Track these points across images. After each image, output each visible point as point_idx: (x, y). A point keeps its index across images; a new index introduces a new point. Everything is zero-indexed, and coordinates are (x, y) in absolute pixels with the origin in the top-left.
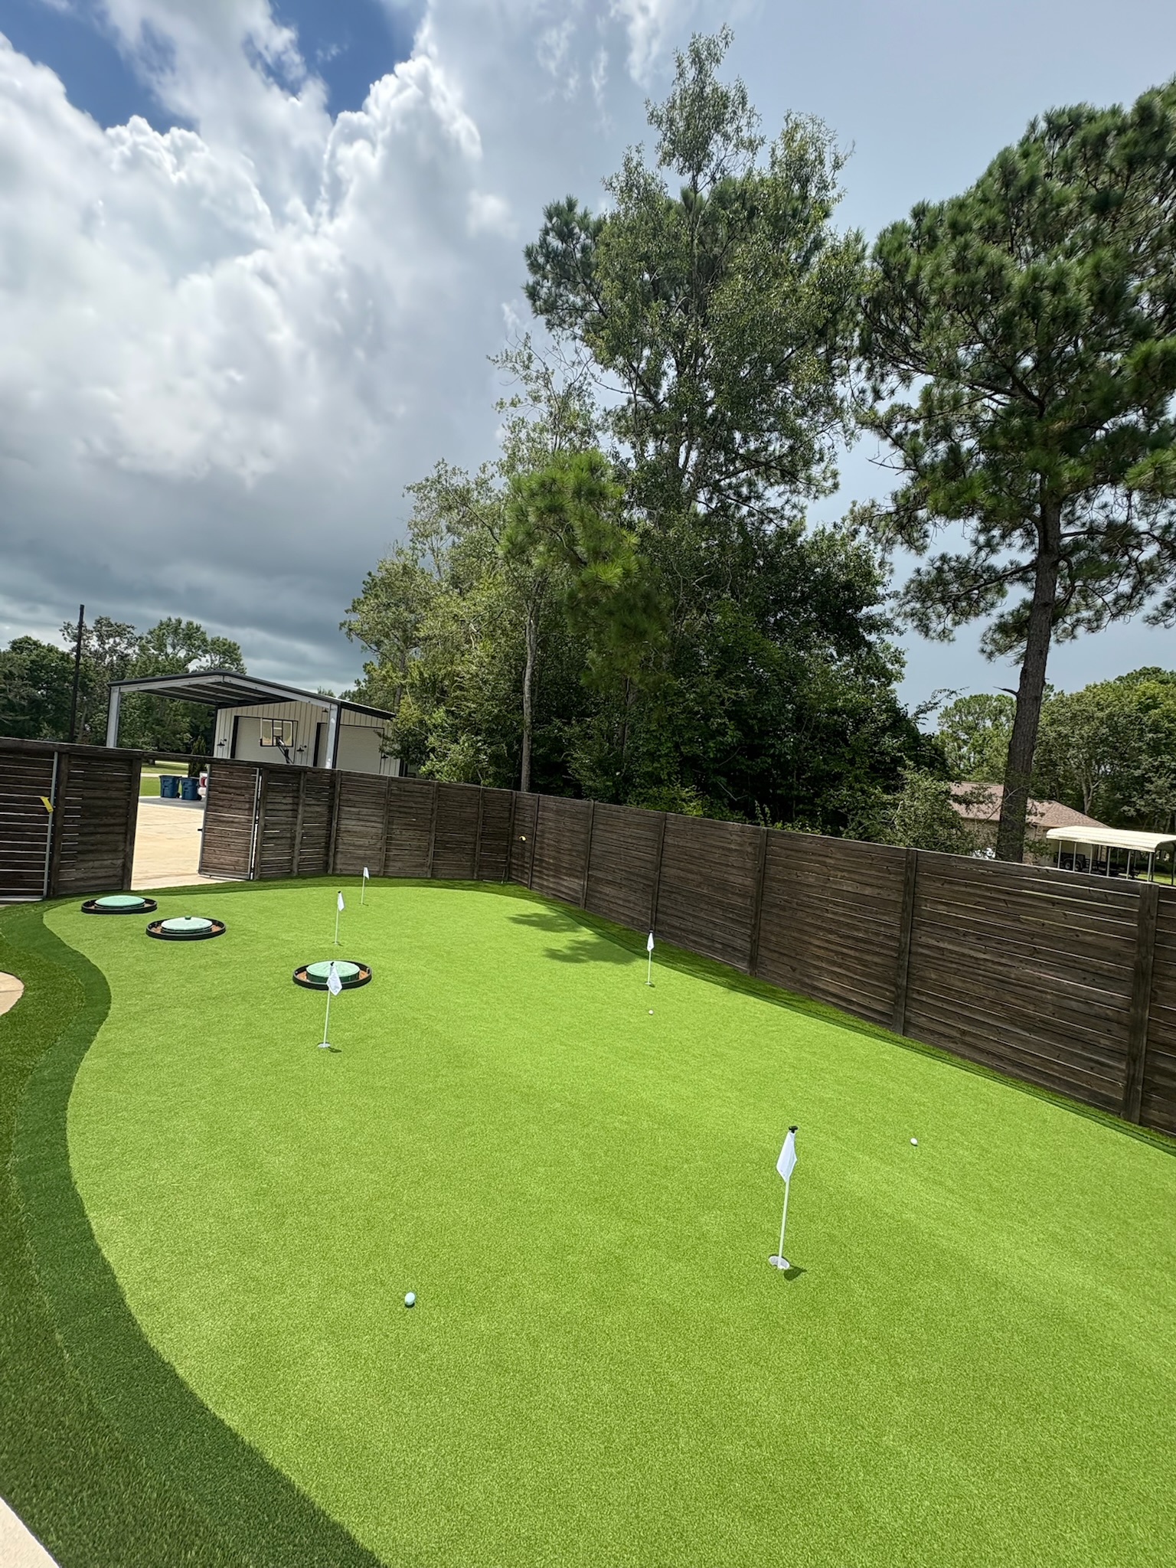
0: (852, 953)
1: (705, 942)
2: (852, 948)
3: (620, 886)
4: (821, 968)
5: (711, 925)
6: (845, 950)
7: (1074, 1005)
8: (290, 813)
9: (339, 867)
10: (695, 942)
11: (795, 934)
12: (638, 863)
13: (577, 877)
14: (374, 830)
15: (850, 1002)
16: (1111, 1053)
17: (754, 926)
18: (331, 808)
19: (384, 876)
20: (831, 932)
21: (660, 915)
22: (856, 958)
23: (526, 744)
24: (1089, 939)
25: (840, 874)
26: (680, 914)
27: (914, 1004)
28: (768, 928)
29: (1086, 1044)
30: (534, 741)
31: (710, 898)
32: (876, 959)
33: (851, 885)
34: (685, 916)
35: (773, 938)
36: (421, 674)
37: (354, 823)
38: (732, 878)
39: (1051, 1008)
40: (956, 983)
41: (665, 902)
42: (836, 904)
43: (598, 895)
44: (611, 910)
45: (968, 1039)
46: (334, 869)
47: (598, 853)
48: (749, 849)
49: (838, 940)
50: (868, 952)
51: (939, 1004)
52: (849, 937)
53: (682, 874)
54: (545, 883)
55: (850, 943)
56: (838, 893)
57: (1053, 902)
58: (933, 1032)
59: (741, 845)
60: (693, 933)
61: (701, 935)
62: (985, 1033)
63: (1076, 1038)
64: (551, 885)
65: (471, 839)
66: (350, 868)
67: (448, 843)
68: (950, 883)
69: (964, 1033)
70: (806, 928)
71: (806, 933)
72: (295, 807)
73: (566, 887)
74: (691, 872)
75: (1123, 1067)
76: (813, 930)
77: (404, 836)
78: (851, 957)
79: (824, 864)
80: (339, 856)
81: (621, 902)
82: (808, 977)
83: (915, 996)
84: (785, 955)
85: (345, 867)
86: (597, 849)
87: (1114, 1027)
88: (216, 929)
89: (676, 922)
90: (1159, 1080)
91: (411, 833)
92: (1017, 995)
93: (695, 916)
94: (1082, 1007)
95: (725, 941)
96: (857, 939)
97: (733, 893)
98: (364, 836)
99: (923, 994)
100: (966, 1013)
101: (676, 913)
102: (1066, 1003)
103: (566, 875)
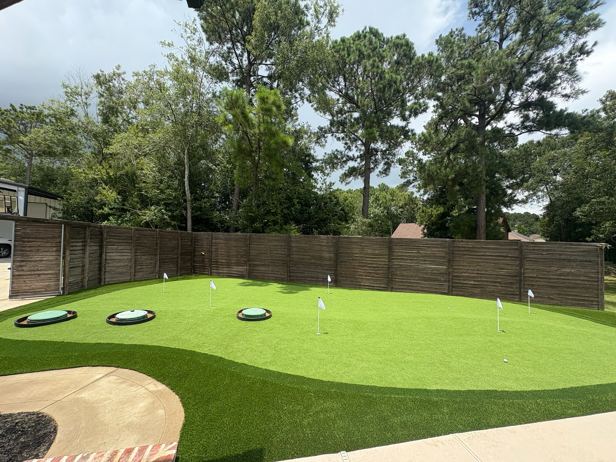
0: (373, 271)
1: (314, 279)
2: (372, 270)
3: (268, 265)
4: (362, 278)
5: (316, 273)
6: (370, 271)
7: (435, 272)
8: (81, 252)
9: (107, 280)
10: (310, 280)
11: (352, 270)
12: (278, 255)
13: (242, 266)
14: (126, 257)
15: (373, 286)
16: (444, 281)
17: (336, 270)
18: (101, 247)
19: (134, 281)
20: (366, 266)
21: (291, 274)
22: (374, 273)
23: (189, 211)
24: (437, 255)
25: (366, 248)
26: (301, 272)
27: (394, 282)
28: (341, 270)
29: (438, 281)
30: (192, 209)
31: (315, 263)
32: (381, 272)
33: (371, 251)
34: (304, 272)
35: (343, 272)
36: (108, 173)
37: (114, 254)
38: (324, 255)
39: (430, 274)
40: (405, 273)
41: (293, 268)
42: (367, 257)
43: (255, 271)
44: (264, 276)
45: (409, 288)
46: (104, 282)
47: (254, 254)
48: (331, 244)
49: (368, 269)
50: (378, 270)
51: (401, 280)
52: (371, 267)
53: (301, 256)
54: (221, 271)
55: (372, 269)
56: (367, 254)
57: (428, 247)
58: (399, 289)
59: (327, 243)
60: (309, 277)
61: (312, 277)
62: (414, 285)
63: (436, 280)
64: (225, 272)
65: (176, 256)
66: (114, 279)
67: (164, 259)
68: (402, 245)
69: (408, 286)
70: (356, 267)
71: (356, 268)
72: (84, 248)
73: (235, 271)
74: (305, 255)
75: (447, 284)
76: (359, 267)
77: (144, 259)
78: (372, 273)
79: (361, 245)
80: (107, 274)
81: (269, 272)
82: (358, 282)
83: (394, 280)
84: (348, 277)
85: (110, 279)
86: (253, 252)
87: (444, 275)
88: (150, 316)
89: (299, 275)
90: (454, 285)
91: (146, 257)
92: (421, 273)
93: (309, 271)
94: (437, 272)
95: (323, 277)
96: (374, 267)
97: (325, 260)
98: (120, 261)
99: (396, 278)
100: (409, 281)
101: (299, 271)
102: (433, 272)
103: (235, 266)
